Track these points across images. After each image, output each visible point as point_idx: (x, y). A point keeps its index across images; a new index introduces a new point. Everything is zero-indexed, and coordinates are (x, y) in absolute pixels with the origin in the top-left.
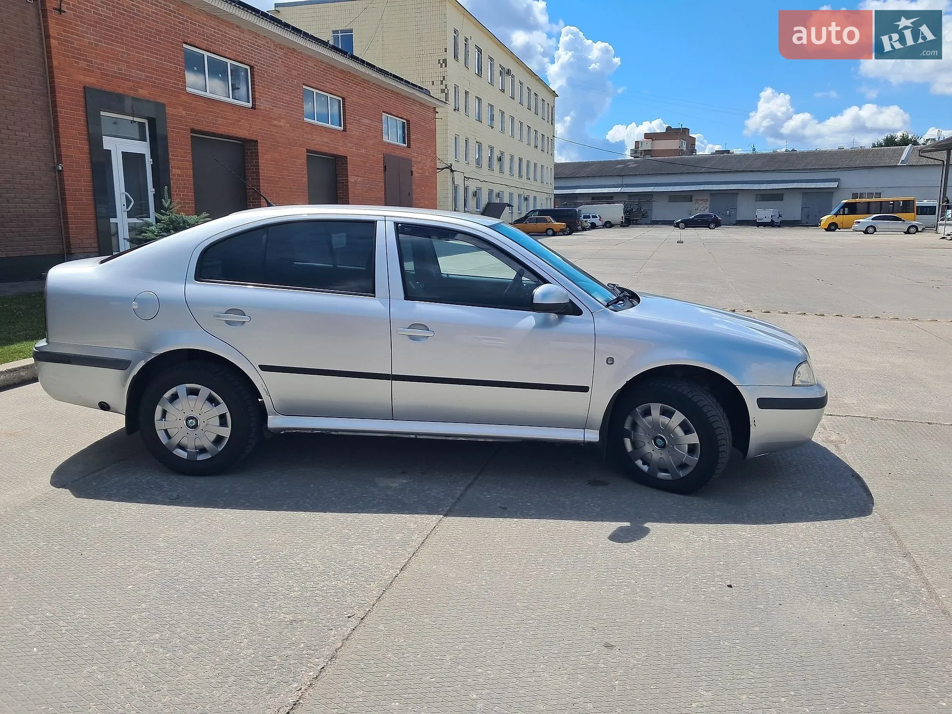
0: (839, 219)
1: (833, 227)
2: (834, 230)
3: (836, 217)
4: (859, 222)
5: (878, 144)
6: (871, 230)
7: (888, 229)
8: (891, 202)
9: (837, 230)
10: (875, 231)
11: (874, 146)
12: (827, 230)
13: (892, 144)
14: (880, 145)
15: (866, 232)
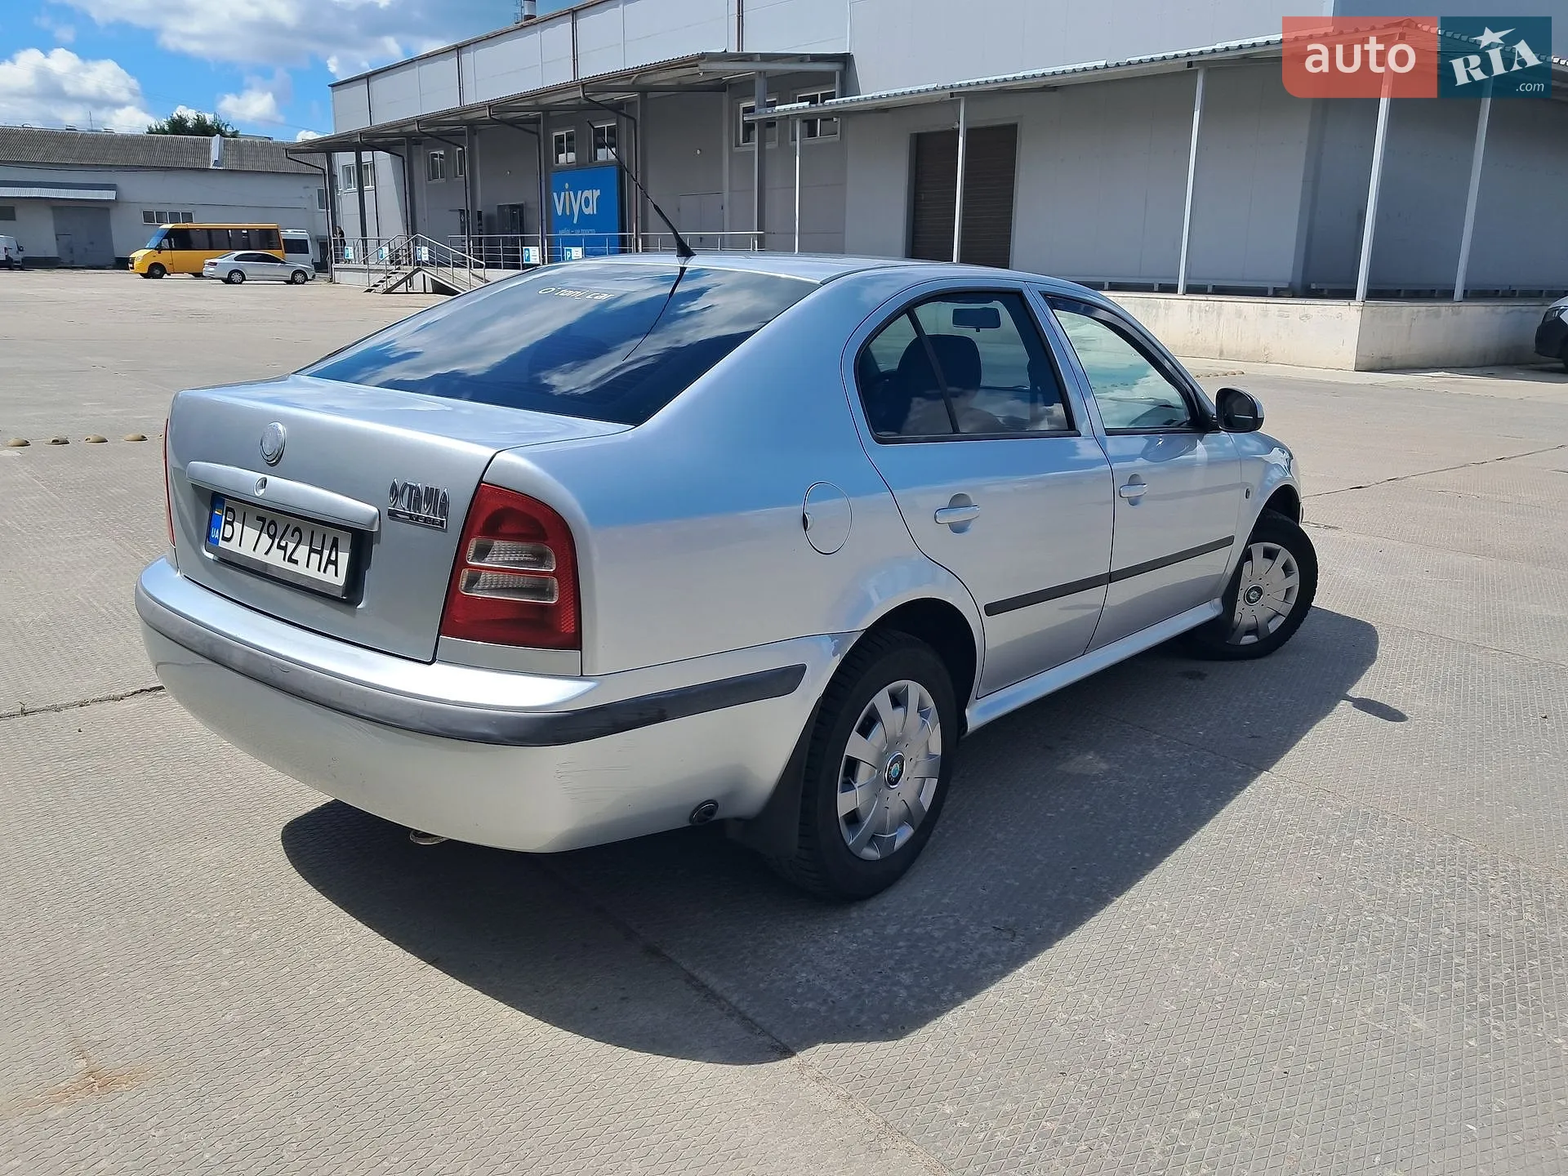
0: (165, 258)
1: (157, 272)
2: (160, 277)
3: (160, 253)
4: (215, 264)
5: (157, 129)
6: (236, 277)
7: (263, 275)
8: (243, 232)
9: (165, 276)
10: (244, 279)
11: (151, 132)
12: (145, 276)
13: (184, 131)
14: (162, 131)
15: (228, 281)
